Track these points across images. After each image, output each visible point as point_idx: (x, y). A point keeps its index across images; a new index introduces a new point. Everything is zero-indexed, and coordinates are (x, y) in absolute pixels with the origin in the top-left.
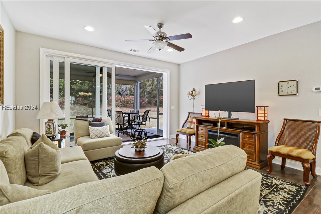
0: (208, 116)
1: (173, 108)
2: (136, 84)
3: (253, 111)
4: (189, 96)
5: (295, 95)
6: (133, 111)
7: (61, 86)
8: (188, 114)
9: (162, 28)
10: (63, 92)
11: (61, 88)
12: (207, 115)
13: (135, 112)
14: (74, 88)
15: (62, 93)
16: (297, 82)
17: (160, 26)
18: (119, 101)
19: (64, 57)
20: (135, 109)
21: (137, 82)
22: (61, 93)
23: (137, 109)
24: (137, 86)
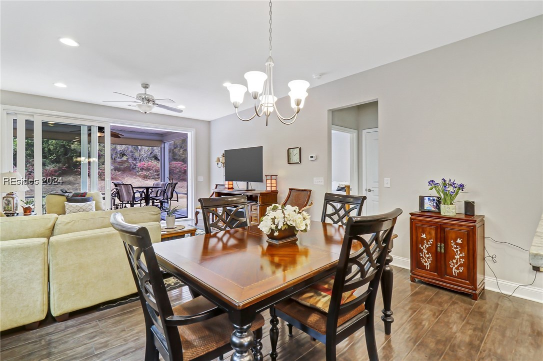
0: (232, 188)
1: (201, 179)
2: (163, 146)
3: (261, 181)
4: (218, 164)
5: (298, 163)
6: (157, 184)
7: (52, 145)
8: (215, 186)
9: (147, 88)
10: (54, 155)
11: (52, 148)
12: (231, 186)
13: (160, 186)
14: (74, 149)
15: (54, 157)
16: (300, 149)
17: (146, 86)
18: (154, 169)
19: (33, 115)
20: (161, 181)
21: (165, 143)
22: (52, 157)
23: (164, 181)
24: (164, 148)
